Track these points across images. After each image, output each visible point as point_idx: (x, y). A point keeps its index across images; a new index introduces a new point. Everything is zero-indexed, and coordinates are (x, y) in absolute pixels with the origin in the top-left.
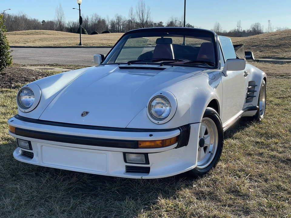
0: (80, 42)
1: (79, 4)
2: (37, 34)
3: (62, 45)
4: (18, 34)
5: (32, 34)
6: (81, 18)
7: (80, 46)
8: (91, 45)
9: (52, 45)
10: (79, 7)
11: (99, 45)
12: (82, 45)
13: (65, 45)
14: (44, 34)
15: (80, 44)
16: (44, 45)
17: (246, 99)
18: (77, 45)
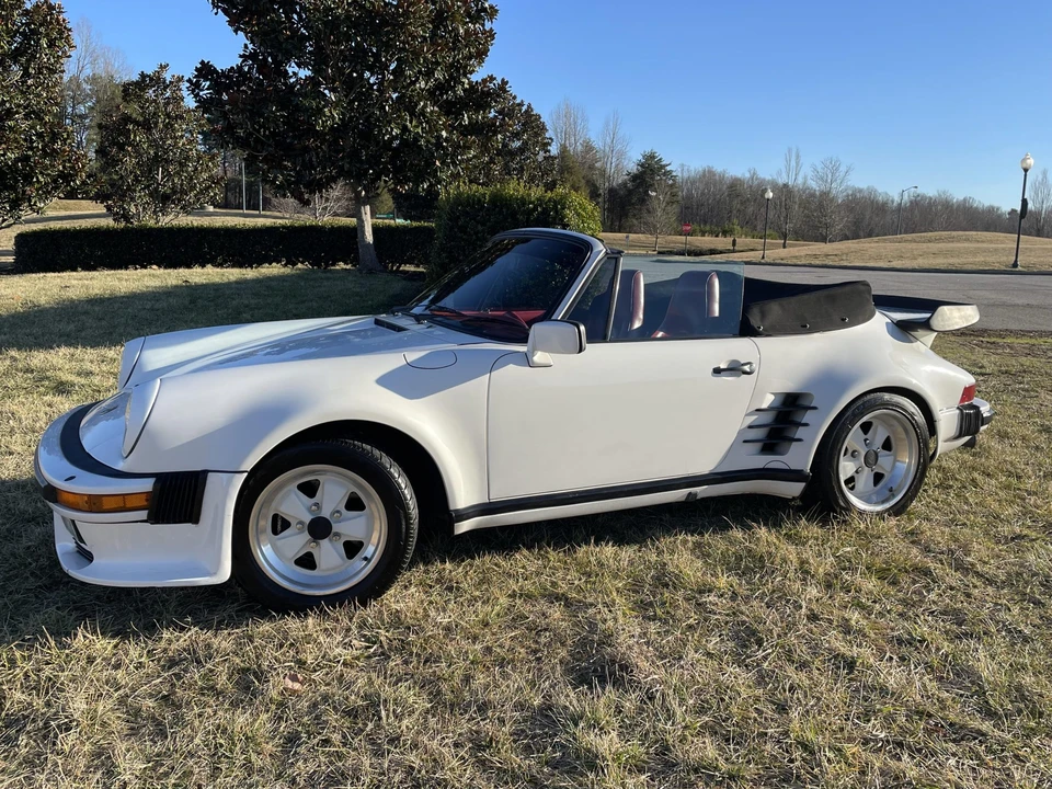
0: (1016, 261)
1: (1026, 170)
2: (952, 240)
3: (969, 267)
4: (906, 241)
5: (940, 240)
7: (1013, 269)
8: (1045, 268)
9: (942, 267)
10: (1025, 175)
12: (1019, 268)
13: (975, 268)
14: (967, 240)
15: (1015, 265)
16: (927, 266)
17: (745, 442)
18: (1006, 266)
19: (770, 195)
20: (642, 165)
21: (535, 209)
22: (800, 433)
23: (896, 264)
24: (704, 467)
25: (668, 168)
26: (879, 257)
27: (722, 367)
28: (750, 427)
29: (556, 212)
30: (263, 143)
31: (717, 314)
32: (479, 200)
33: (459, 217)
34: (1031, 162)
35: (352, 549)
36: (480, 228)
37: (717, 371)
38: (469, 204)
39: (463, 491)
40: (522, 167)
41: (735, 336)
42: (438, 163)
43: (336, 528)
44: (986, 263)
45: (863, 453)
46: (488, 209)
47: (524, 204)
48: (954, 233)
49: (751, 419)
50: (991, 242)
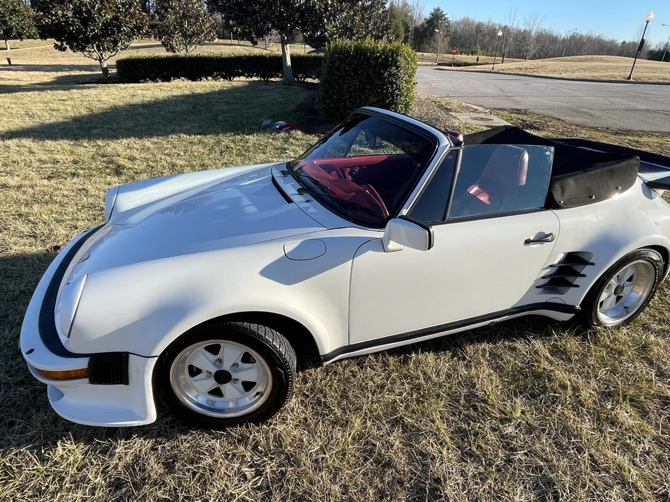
0: (630, 75)
1: (648, 22)
2: (592, 60)
4: (570, 61)
5: (586, 60)
6: (643, 41)
7: (627, 81)
8: (646, 80)
9: (589, 78)
10: (647, 25)
11: (656, 81)
12: (631, 80)
13: (606, 79)
14: (601, 60)
15: (629, 78)
16: (580, 77)
17: (538, 287)
18: (624, 78)
19: (500, 34)
20: (433, 15)
21: (381, 56)
22: (578, 281)
23: (564, 75)
25: (446, 16)
26: (554, 71)
27: (532, 239)
28: (543, 278)
29: (393, 59)
30: (232, 9)
31: (524, 183)
32: (348, 50)
33: (335, 61)
34: (652, 16)
35: (248, 386)
36: (348, 69)
37: (528, 242)
38: (341, 53)
39: (330, 344)
40: (370, 17)
41: (541, 209)
42: (325, 20)
43: (234, 376)
44: (613, 76)
45: (615, 287)
46: (353, 56)
47: (374, 53)
48: (594, 56)
49: (545, 272)
50: (613, 62)
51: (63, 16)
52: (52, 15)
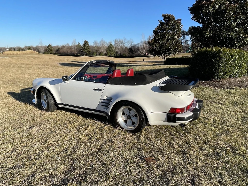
17: (101, 105)
22: (109, 106)
24: (94, 108)
28: (101, 102)
39: (58, 101)
49: (102, 101)
51: (156, 47)
52: (152, 47)
